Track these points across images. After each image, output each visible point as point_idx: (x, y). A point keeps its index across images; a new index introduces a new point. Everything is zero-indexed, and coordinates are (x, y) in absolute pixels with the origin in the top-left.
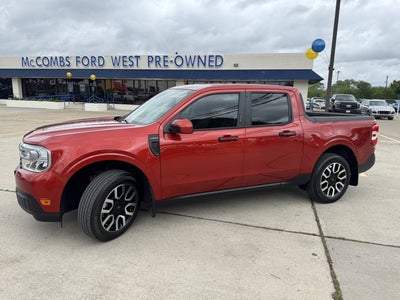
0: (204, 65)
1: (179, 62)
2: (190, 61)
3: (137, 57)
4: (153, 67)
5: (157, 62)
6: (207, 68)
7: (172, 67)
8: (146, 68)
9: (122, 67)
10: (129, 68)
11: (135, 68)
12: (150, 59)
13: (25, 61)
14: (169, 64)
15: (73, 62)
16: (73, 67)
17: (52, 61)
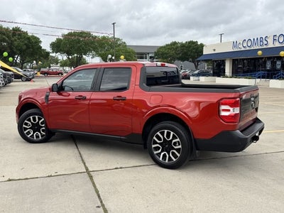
13: (235, 44)
15: (270, 41)
16: (271, 45)
17: (254, 42)
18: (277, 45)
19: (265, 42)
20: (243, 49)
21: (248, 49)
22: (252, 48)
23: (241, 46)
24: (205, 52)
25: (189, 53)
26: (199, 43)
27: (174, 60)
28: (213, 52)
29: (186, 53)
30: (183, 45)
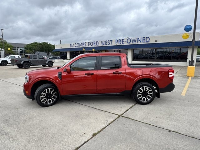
0: (141, 42)
1: (129, 41)
2: (134, 40)
3: (111, 41)
4: (118, 44)
5: (120, 42)
6: (142, 43)
7: (126, 44)
8: (115, 45)
9: (105, 45)
10: (108, 45)
11: (110, 45)
12: (117, 41)
13: (71, 45)
14: (124, 43)
15: (87, 44)
16: (87, 46)
17: (80, 44)
18: (90, 46)
19: (85, 45)
20: (75, 47)
21: (77, 47)
22: (79, 47)
23: (74, 46)
24: (56, 48)
25: (44, 48)
26: (49, 44)
27: (36, 51)
28: (60, 48)
29: (42, 48)
30: (40, 44)
